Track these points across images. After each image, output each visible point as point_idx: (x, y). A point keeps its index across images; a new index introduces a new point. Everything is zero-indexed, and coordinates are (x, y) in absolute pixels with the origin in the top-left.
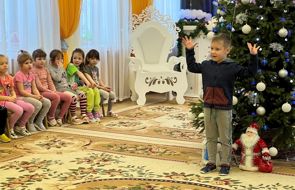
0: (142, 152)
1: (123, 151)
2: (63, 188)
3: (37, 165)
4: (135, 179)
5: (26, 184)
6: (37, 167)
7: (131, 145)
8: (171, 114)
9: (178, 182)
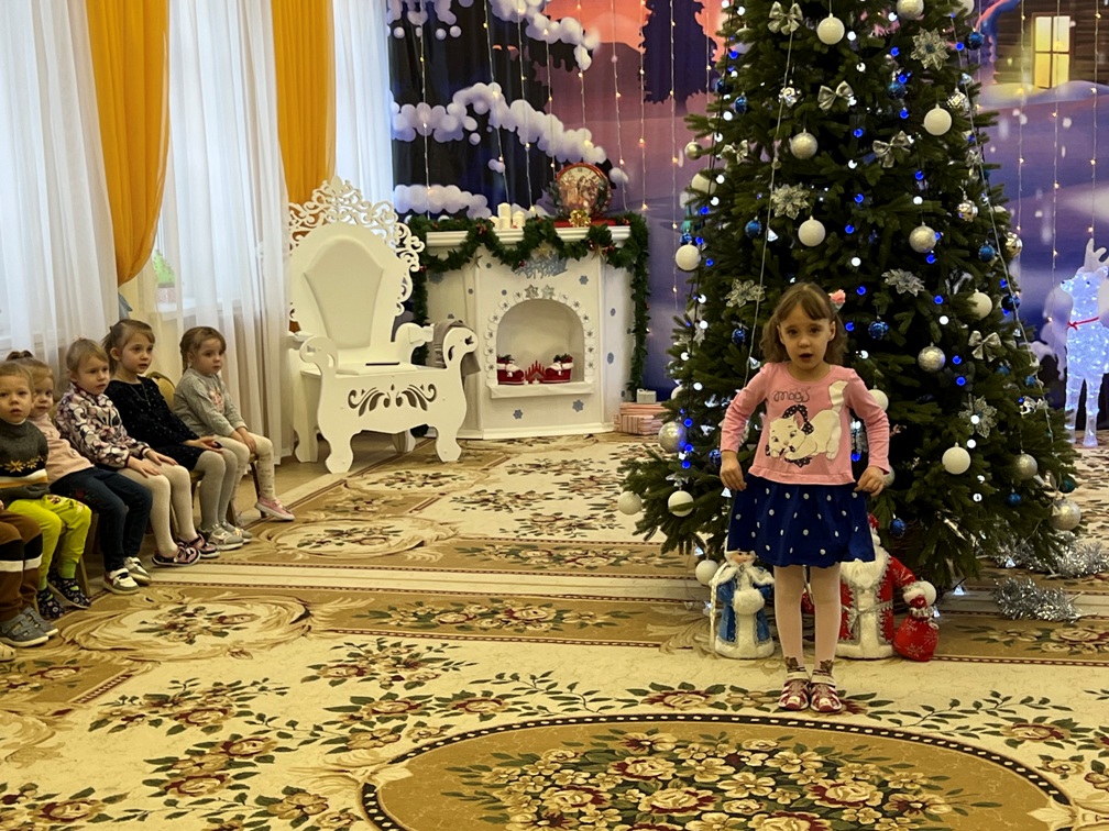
0: (494, 625)
1: (434, 626)
2: (369, 778)
3: (208, 703)
4: (566, 721)
5: (237, 777)
6: (211, 710)
7: (439, 603)
8: (458, 495)
9: (706, 718)
